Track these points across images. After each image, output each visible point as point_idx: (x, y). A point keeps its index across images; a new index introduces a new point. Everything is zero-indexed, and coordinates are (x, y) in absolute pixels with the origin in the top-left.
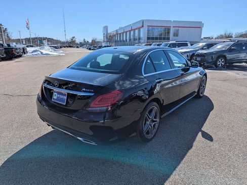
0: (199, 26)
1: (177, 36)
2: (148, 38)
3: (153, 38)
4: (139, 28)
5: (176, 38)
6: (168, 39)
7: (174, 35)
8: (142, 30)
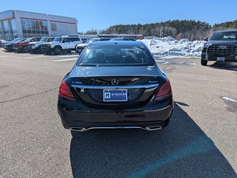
0: (74, 22)
1: (56, 30)
2: (24, 32)
3: (29, 32)
4: (9, 20)
5: (55, 32)
6: (47, 33)
7: (53, 30)
8: (13, 21)
